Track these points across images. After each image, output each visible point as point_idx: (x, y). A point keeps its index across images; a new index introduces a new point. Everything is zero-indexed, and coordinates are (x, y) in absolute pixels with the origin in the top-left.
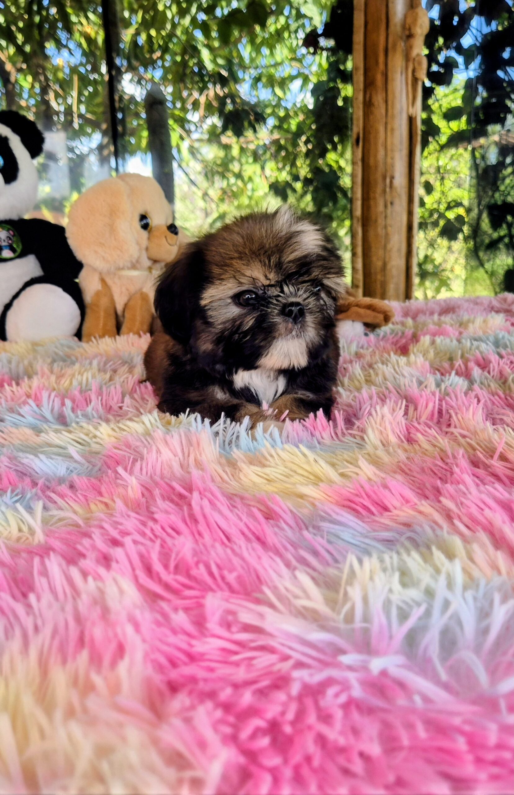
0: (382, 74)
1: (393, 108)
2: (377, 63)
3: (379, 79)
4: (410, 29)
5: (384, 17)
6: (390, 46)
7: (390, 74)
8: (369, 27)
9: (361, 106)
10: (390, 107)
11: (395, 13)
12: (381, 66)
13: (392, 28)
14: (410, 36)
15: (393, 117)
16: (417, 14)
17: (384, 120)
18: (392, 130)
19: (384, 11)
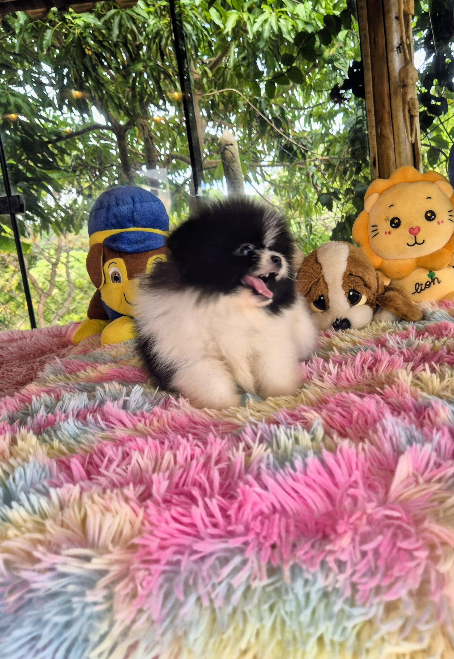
0: (389, 113)
1: (398, 137)
2: (384, 105)
3: (386, 117)
4: (403, 81)
5: (386, 72)
6: (392, 93)
7: (394, 113)
8: (376, 80)
9: (375, 138)
10: (396, 137)
11: (394, 70)
12: (387, 108)
13: (392, 80)
14: (405, 86)
15: (399, 144)
16: (408, 70)
17: (393, 146)
18: (400, 153)
19: (386, 69)
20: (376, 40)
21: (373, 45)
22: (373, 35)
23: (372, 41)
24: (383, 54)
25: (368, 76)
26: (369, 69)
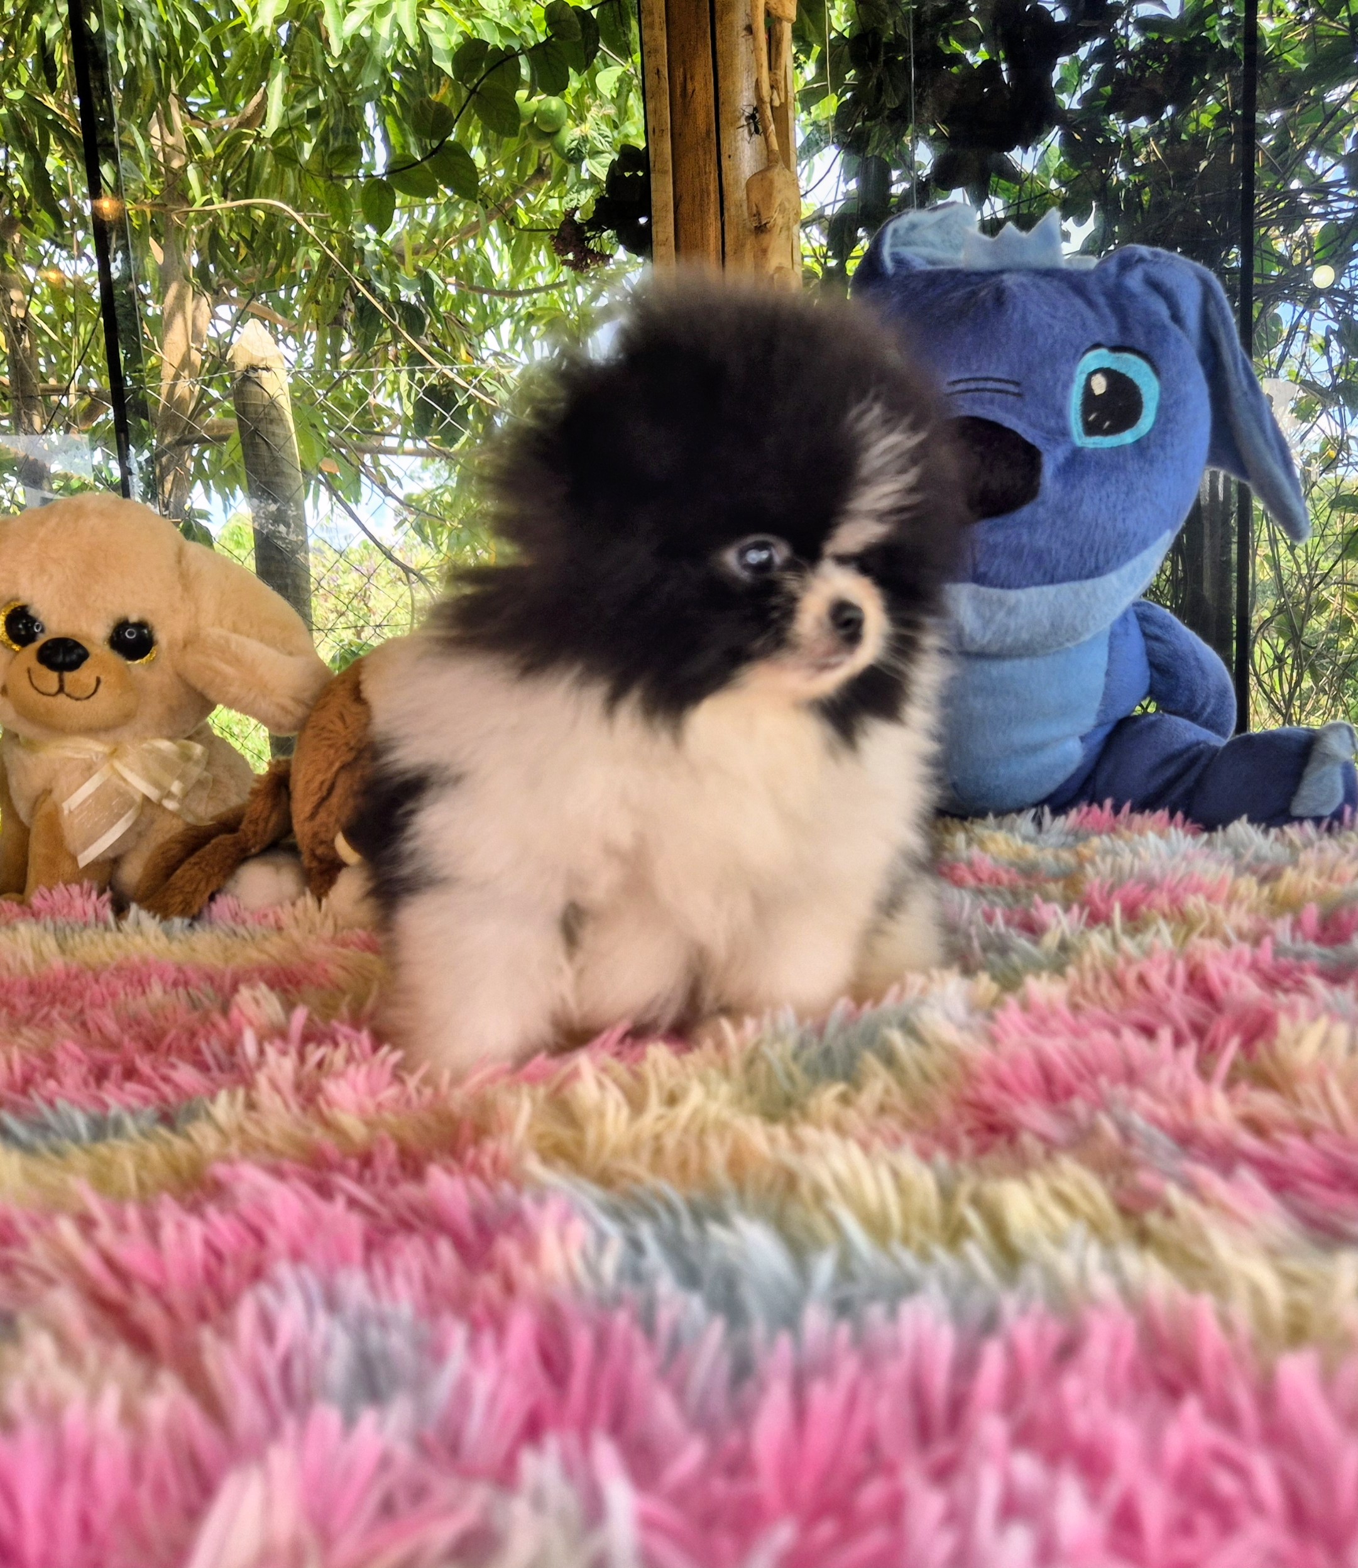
4: (758, 214)
5: (713, 187)
6: (728, 248)
8: (685, 207)
11: (737, 181)
13: (731, 211)
14: (761, 229)
16: (771, 182)
19: (714, 175)
20: (690, 87)
21: (679, 100)
22: (679, 73)
23: (678, 91)
24: (708, 132)
25: (662, 191)
26: (665, 172)
